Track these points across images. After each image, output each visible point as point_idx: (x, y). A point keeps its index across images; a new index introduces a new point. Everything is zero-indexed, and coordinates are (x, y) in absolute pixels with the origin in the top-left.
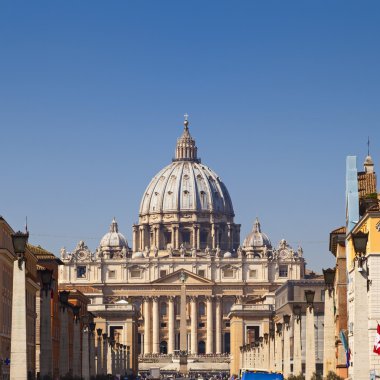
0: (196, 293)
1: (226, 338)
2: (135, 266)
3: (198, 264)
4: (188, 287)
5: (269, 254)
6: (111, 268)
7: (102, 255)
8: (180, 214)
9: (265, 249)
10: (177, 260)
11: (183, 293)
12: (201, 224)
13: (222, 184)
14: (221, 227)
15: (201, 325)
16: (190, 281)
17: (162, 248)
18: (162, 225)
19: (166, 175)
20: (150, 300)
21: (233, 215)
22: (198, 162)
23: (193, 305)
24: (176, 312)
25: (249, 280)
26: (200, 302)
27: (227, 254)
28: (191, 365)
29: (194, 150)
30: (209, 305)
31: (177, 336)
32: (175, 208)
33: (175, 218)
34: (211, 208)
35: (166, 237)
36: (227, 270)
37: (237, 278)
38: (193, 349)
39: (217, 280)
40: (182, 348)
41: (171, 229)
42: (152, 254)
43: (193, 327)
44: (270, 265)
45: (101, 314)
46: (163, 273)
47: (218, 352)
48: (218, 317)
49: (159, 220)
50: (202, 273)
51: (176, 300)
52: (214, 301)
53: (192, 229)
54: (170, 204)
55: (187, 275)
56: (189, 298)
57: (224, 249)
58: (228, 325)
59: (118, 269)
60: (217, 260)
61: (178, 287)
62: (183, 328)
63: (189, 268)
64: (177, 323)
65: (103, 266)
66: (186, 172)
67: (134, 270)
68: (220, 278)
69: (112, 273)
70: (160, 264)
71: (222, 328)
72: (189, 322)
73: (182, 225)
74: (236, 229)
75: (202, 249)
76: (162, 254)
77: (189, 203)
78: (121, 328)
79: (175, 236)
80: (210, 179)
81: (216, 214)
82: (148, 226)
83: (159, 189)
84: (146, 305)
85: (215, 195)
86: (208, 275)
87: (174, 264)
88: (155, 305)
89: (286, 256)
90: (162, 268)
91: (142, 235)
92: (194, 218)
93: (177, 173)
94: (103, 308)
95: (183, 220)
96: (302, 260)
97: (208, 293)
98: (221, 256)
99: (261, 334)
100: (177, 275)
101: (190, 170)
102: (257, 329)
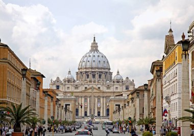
0: (97, 95)
2: (77, 85)
3: (98, 85)
5: (122, 82)
7: (65, 81)
10: (91, 83)
11: (92, 95)
12: (99, 72)
14: (106, 73)
20: (81, 97)
21: (110, 69)
22: (98, 51)
23: (96, 99)
25: (115, 90)
26: (99, 98)
29: (97, 47)
30: (102, 99)
32: (90, 66)
33: (90, 70)
36: (108, 87)
37: (111, 90)
38: (96, 114)
39: (104, 91)
40: (92, 113)
41: (89, 73)
43: (96, 107)
44: (122, 86)
46: (86, 88)
47: (104, 115)
49: (85, 70)
50: (99, 88)
51: (90, 97)
53: (96, 73)
55: (94, 89)
59: (70, 86)
60: (104, 84)
63: (94, 86)
64: (90, 105)
65: (65, 85)
70: (85, 85)
71: (106, 107)
72: (94, 105)
74: (111, 74)
77: (95, 65)
78: (69, 105)
80: (102, 56)
82: (81, 73)
83: (85, 60)
86: (101, 89)
88: (83, 99)
89: (128, 82)
91: (79, 76)
92: (97, 70)
94: (63, 97)
95: (93, 70)
96: (134, 84)
98: (106, 82)
99: (121, 107)
100: (90, 88)
101: (96, 54)
102: (119, 105)
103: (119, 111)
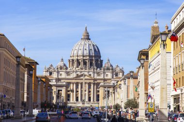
0: (88, 81)
1: (98, 96)
2: (69, 72)
3: (89, 72)
4: (85, 79)
5: (112, 69)
6: (61, 73)
7: (58, 68)
8: (83, 56)
9: (111, 68)
10: (82, 70)
11: (84, 81)
12: (90, 60)
13: (97, 47)
14: (97, 61)
15: (89, 92)
16: (86, 77)
17: (77, 67)
18: (78, 60)
19: (79, 44)
20: (73, 84)
21: (100, 57)
22: (90, 39)
23: (87, 85)
24: (81, 87)
25: (105, 77)
26: (89, 84)
27: (99, 69)
28: (86, 105)
29: (88, 36)
30: (92, 85)
31: (81, 95)
32: (82, 54)
33: (82, 58)
34: (93, 54)
35: (79, 63)
36: (98, 74)
37: (102, 77)
38: (87, 100)
39: (95, 77)
40: (83, 99)
41: (80, 61)
42: (74, 69)
43: (87, 92)
44: (112, 73)
45: (55, 85)
46: (77, 75)
47: (95, 100)
48: (95, 89)
49: (77, 58)
50: (90, 75)
51: (82, 84)
52: (94, 84)
53: (87, 61)
54: (80, 53)
55: (85, 76)
56: (85, 83)
57: (97, 68)
58: (99, 92)
59: (63, 73)
60: (95, 71)
61: (82, 79)
62: (83, 93)
63: (86, 73)
64: (82, 91)
65: (58, 72)
66: (86, 43)
67: (68, 73)
68: (96, 77)
69: (61, 74)
70: (76, 72)
71: (96, 93)
72: (85, 91)
73: (84, 60)
74: (102, 61)
75: (90, 67)
76: (77, 69)
77: (86, 53)
78: (61, 90)
79: (82, 63)
80: (93, 45)
81: (95, 56)
82: (73, 60)
83: (77, 48)
84: (72, 85)
85: (95, 50)
86: (92, 76)
87: (81, 72)
88: (75, 85)
89: (118, 70)
90: (77, 73)
91: (71, 63)
92: (88, 58)
93: (83, 43)
94: (55, 83)
95: (84, 58)
96: (123, 71)
97: (92, 81)
98: (97, 69)
99: (110, 93)
100: (82, 75)
101: (87, 42)
102: (108, 91)
103: (108, 97)
